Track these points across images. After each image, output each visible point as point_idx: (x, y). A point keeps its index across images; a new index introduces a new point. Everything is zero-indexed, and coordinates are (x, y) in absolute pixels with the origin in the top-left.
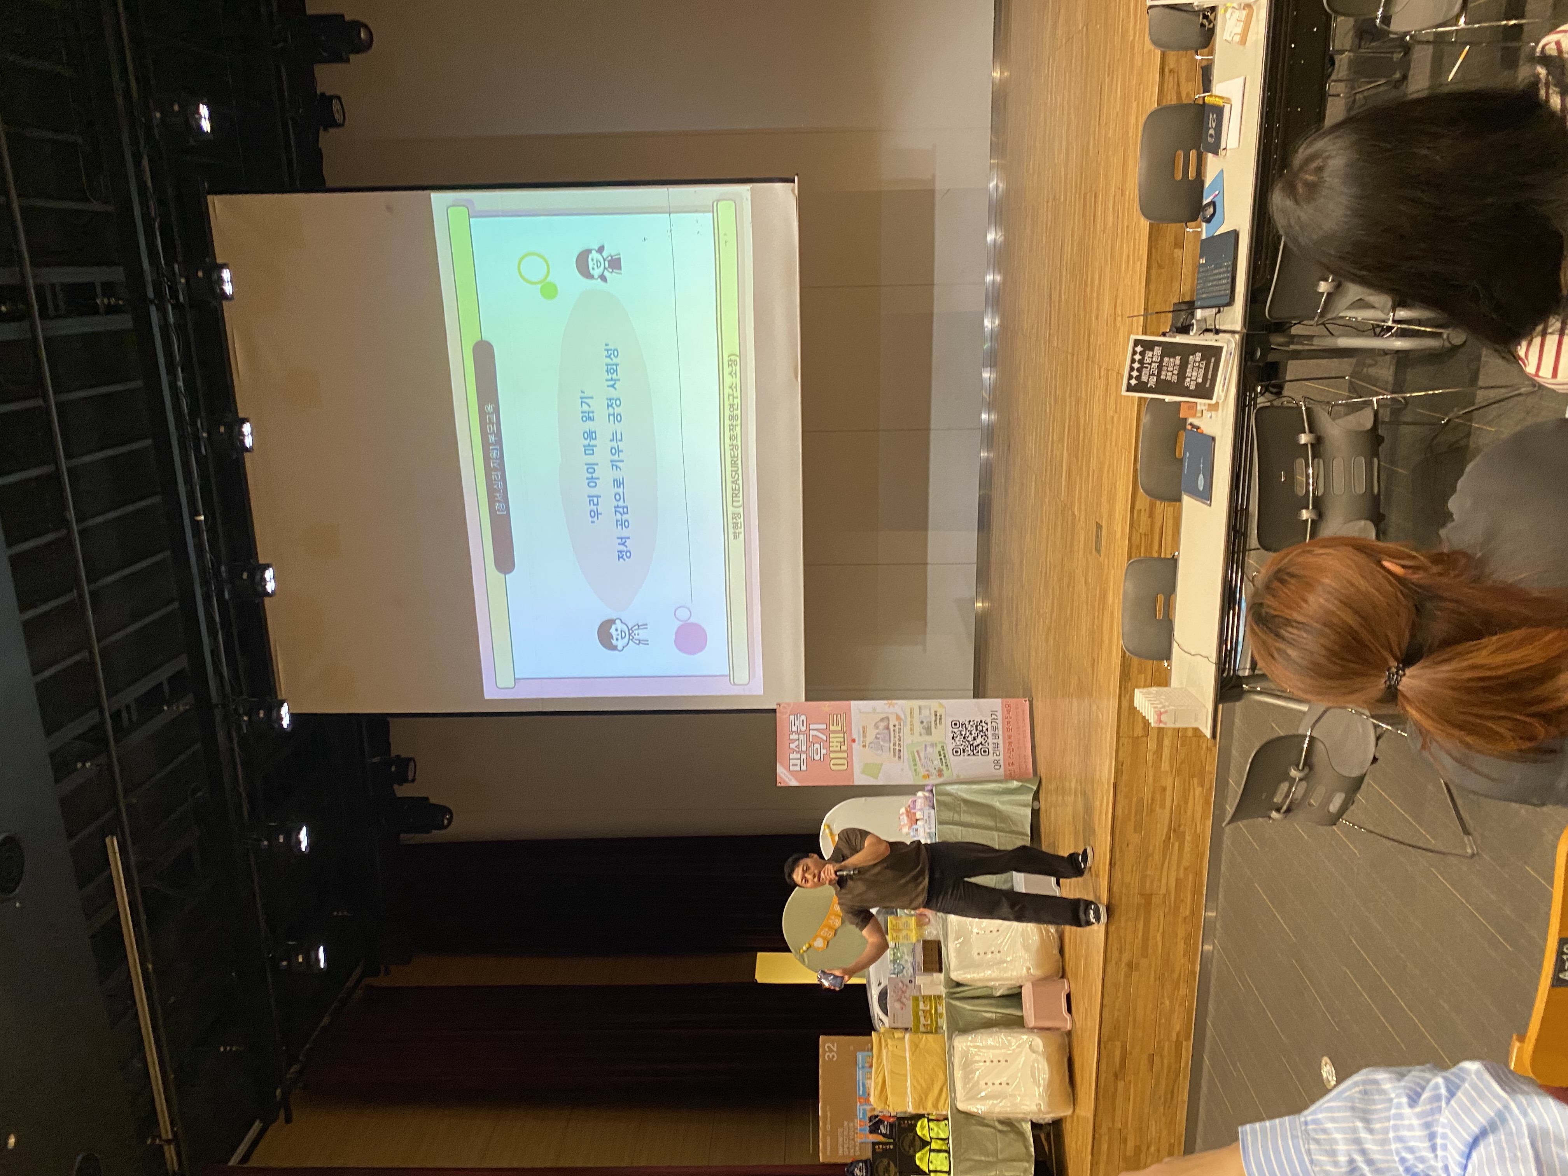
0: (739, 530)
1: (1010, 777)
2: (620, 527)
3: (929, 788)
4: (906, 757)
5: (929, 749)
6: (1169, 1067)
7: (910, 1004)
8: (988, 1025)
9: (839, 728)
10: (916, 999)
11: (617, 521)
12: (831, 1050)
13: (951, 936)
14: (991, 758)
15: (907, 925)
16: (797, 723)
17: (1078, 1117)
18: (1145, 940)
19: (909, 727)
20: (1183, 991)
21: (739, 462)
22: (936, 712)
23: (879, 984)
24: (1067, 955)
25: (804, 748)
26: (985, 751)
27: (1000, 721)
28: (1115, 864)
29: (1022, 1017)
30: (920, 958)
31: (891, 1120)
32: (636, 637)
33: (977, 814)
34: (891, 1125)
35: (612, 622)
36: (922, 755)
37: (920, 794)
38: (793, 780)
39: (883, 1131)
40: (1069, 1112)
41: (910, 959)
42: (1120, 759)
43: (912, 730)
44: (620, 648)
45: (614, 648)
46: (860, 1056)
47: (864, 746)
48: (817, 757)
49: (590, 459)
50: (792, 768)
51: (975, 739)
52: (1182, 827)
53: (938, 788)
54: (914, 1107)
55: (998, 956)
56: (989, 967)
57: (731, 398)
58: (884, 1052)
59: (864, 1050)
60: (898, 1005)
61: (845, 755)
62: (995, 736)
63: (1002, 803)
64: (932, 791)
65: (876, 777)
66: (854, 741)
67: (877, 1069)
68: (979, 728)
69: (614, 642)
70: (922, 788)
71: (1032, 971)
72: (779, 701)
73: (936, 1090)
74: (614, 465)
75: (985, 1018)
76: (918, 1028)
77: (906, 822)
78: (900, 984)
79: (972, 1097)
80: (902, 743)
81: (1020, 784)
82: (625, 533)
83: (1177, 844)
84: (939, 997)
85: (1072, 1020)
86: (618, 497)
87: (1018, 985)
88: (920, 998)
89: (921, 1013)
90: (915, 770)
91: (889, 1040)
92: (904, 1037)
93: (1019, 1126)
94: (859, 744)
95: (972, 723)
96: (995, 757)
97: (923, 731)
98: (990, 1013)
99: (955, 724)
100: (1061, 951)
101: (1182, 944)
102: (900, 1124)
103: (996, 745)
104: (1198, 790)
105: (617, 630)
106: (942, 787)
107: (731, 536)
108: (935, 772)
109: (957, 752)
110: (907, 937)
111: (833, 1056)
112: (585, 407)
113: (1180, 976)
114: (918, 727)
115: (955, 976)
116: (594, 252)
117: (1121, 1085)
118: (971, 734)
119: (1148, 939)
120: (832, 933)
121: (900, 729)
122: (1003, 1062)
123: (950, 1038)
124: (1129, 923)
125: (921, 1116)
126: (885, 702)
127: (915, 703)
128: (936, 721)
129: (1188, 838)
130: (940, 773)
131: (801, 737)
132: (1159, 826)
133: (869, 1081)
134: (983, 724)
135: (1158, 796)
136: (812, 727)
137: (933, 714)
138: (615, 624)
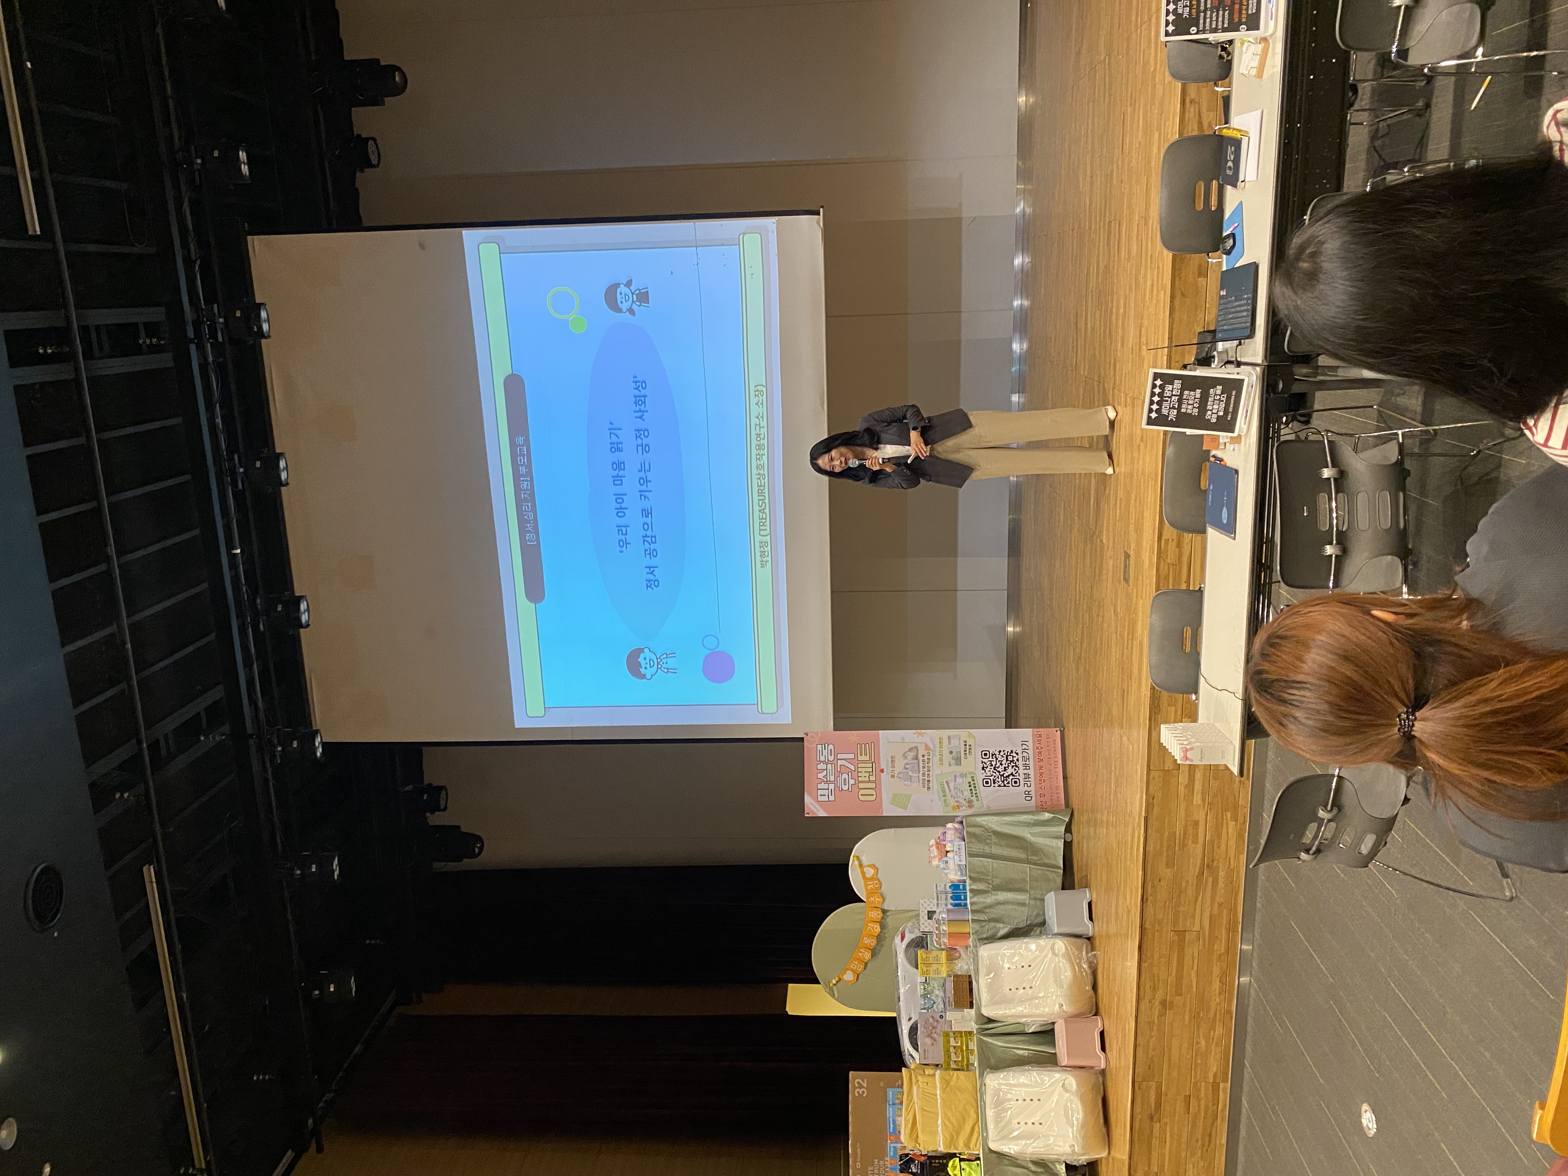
0: (766, 558)
1: (1042, 809)
2: (648, 556)
3: (959, 819)
4: (935, 788)
5: (959, 780)
6: (1206, 1109)
7: (941, 1040)
8: (1020, 1062)
9: (867, 758)
10: (947, 1035)
11: (646, 551)
12: (861, 1086)
13: (982, 971)
14: (1023, 788)
15: (937, 958)
16: (825, 752)
17: (1113, 1159)
18: (1179, 978)
19: (938, 757)
20: (1219, 1030)
21: (766, 490)
22: (965, 741)
23: (910, 1019)
24: (1100, 991)
25: (832, 779)
26: (1016, 782)
27: (1031, 752)
28: (1147, 900)
29: (1055, 1054)
30: (950, 992)
31: (922, 1159)
32: (665, 665)
33: (1009, 846)
34: (922, 1164)
35: (641, 650)
36: (952, 785)
37: (949, 825)
38: (821, 810)
39: (914, 1170)
40: (1104, 1154)
41: (941, 994)
42: (1151, 792)
43: (941, 760)
44: (648, 676)
45: (643, 677)
46: (890, 1092)
47: (893, 776)
48: (845, 788)
49: (619, 489)
50: (820, 799)
51: (1005, 770)
52: (1216, 862)
53: (968, 819)
54: (945, 1146)
55: (1030, 992)
56: (1021, 1002)
57: (758, 427)
58: (915, 1088)
59: (894, 1087)
60: (928, 1041)
61: (873, 785)
62: (1026, 767)
63: (1033, 834)
64: (961, 823)
65: (905, 808)
66: (882, 771)
67: (908, 1105)
68: (1010, 758)
69: (643, 671)
70: (952, 819)
71: (1064, 1007)
72: (806, 731)
73: (968, 1128)
74: (642, 494)
75: (1019, 1055)
76: (949, 1065)
77: (936, 854)
78: (931, 1019)
79: (1004, 1137)
80: (930, 773)
81: (1052, 815)
82: (653, 562)
83: (1211, 879)
84: (970, 1033)
85: (1106, 1058)
86: (646, 526)
87: (1050, 1021)
88: (951, 1034)
89: (952, 1050)
90: (945, 801)
91: (920, 1078)
92: (934, 1075)
93: (1053, 1167)
94: (887, 774)
95: (1002, 753)
96: (1026, 788)
97: (953, 762)
98: (1023, 1049)
99: (985, 755)
100: (1095, 987)
101: (1218, 982)
102: (931, 1163)
103: (1027, 776)
104: (1232, 824)
105: (645, 659)
106: (972, 819)
107: (759, 565)
108: (964, 802)
109: (987, 782)
110: (937, 972)
111: (863, 1092)
112: (614, 438)
113: (1215, 1015)
114: (947, 758)
115: (986, 1012)
116: (622, 286)
117: (1157, 1126)
118: (1001, 764)
119: (1182, 977)
120: (862, 967)
121: (929, 759)
122: (1036, 1102)
123: (982, 1075)
124: (1162, 960)
125: (953, 1156)
126: (914, 731)
127: (945, 733)
128: (965, 751)
129: (1222, 873)
130: (970, 804)
131: (829, 766)
132: (1191, 861)
133: (899, 1119)
134: (1014, 754)
135: (1190, 830)
136: (839, 756)
137: (963, 743)
138: (644, 652)
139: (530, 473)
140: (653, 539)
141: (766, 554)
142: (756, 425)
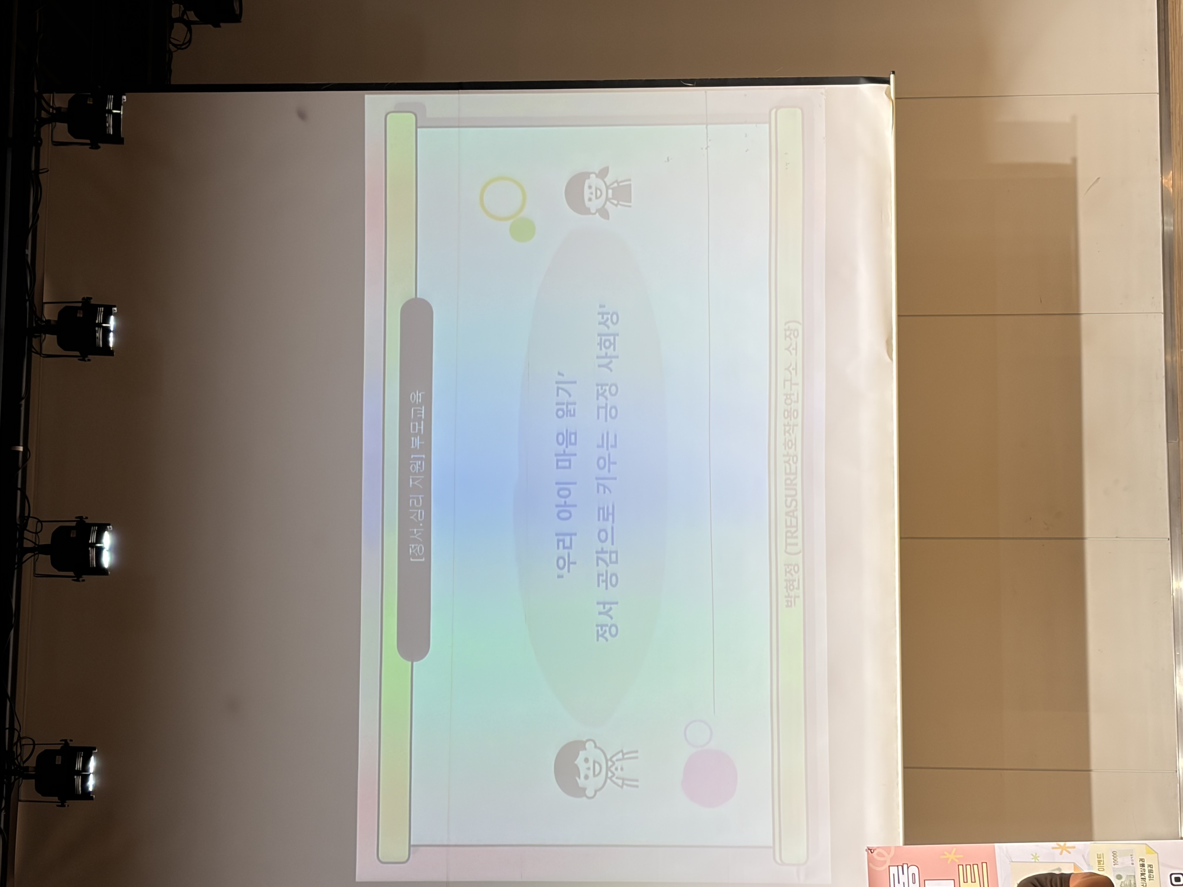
2: (602, 585)
9: (977, 885)
16: (903, 878)
22: (1142, 860)
32: (618, 773)
35: (580, 746)
44: (590, 792)
45: (579, 792)
49: (564, 475)
69: (581, 781)
74: (602, 485)
82: (610, 594)
99: (1177, 880)
105: (586, 760)
107: (782, 602)
112: (563, 396)
116: (593, 176)
127: (1105, 847)
128: (1142, 874)
136: (929, 884)
137: (1137, 863)
138: (585, 749)
139: (427, 448)
140: (614, 556)
141: (796, 584)
142: (785, 381)
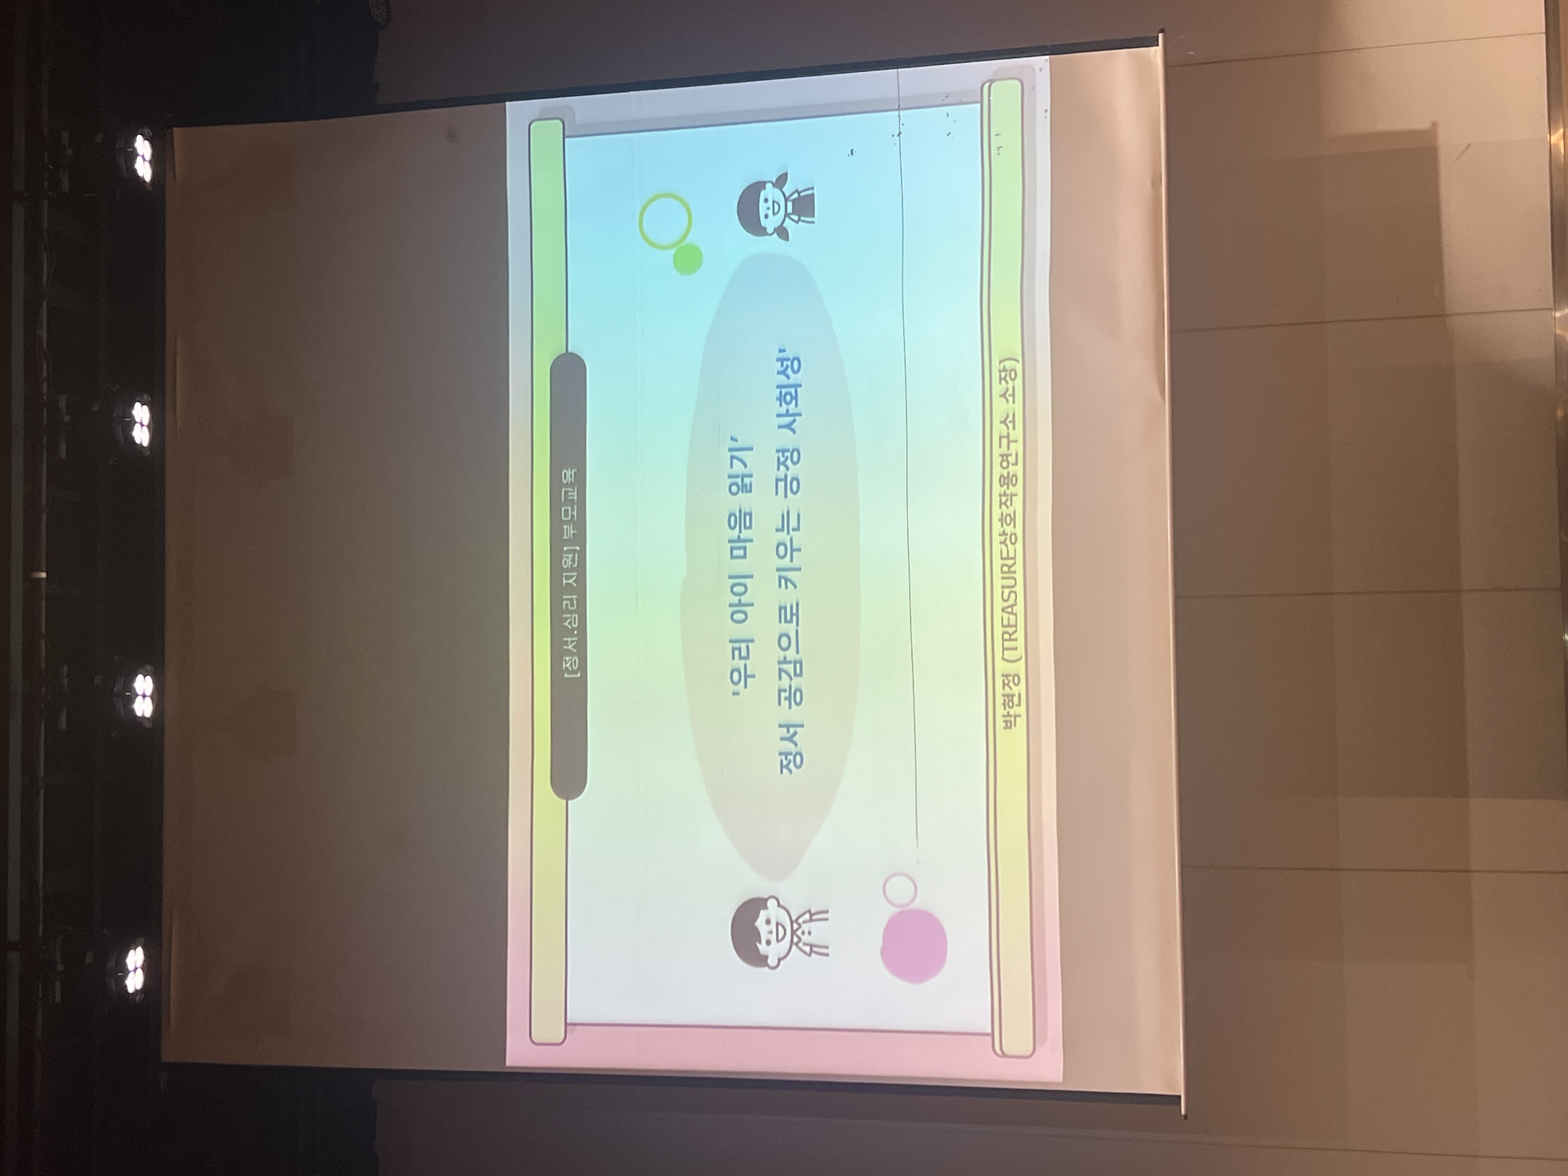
0: (1016, 709)
2: (785, 703)
11: (780, 691)
21: (1019, 567)
32: (805, 938)
35: (760, 903)
44: (772, 962)
45: (762, 962)
49: (740, 567)
57: (1006, 441)
69: (762, 947)
82: (795, 714)
86: (784, 640)
105: (768, 922)
107: (1001, 723)
112: (738, 467)
116: (769, 184)
138: (766, 908)
139: (580, 538)
140: (798, 667)
141: (1016, 700)
142: (1001, 438)
